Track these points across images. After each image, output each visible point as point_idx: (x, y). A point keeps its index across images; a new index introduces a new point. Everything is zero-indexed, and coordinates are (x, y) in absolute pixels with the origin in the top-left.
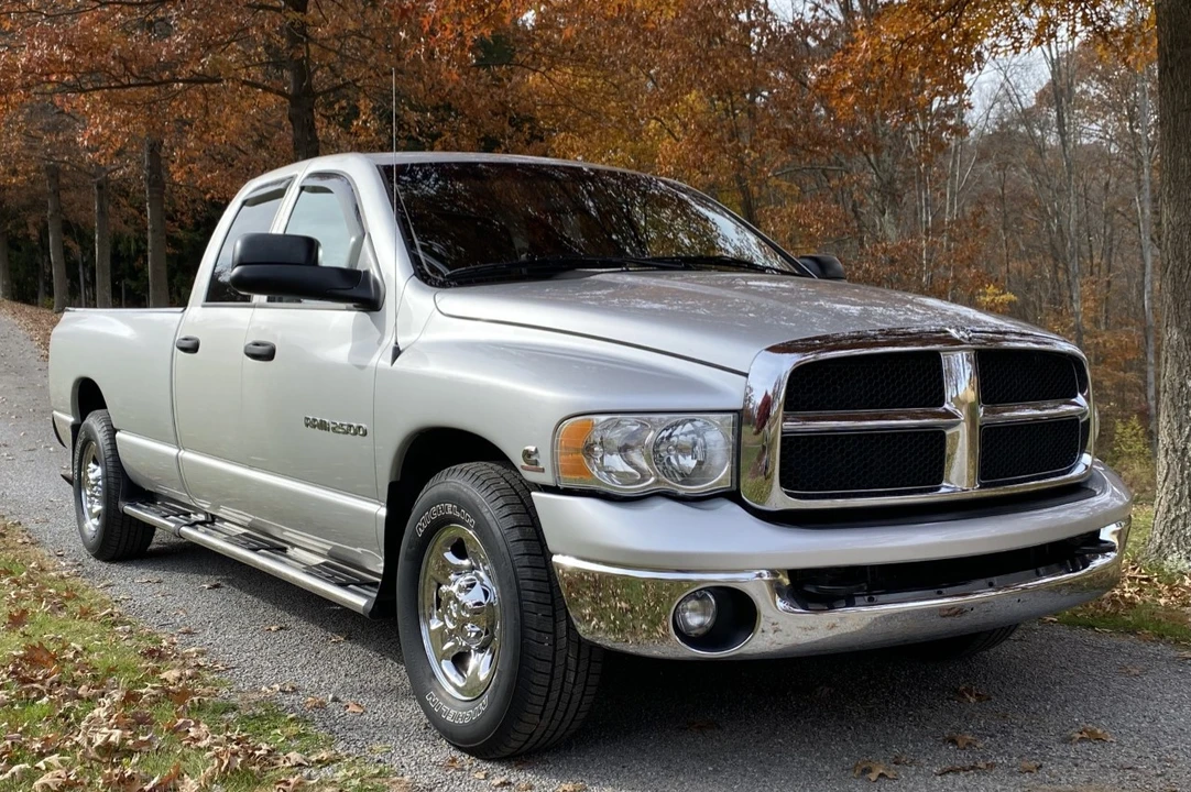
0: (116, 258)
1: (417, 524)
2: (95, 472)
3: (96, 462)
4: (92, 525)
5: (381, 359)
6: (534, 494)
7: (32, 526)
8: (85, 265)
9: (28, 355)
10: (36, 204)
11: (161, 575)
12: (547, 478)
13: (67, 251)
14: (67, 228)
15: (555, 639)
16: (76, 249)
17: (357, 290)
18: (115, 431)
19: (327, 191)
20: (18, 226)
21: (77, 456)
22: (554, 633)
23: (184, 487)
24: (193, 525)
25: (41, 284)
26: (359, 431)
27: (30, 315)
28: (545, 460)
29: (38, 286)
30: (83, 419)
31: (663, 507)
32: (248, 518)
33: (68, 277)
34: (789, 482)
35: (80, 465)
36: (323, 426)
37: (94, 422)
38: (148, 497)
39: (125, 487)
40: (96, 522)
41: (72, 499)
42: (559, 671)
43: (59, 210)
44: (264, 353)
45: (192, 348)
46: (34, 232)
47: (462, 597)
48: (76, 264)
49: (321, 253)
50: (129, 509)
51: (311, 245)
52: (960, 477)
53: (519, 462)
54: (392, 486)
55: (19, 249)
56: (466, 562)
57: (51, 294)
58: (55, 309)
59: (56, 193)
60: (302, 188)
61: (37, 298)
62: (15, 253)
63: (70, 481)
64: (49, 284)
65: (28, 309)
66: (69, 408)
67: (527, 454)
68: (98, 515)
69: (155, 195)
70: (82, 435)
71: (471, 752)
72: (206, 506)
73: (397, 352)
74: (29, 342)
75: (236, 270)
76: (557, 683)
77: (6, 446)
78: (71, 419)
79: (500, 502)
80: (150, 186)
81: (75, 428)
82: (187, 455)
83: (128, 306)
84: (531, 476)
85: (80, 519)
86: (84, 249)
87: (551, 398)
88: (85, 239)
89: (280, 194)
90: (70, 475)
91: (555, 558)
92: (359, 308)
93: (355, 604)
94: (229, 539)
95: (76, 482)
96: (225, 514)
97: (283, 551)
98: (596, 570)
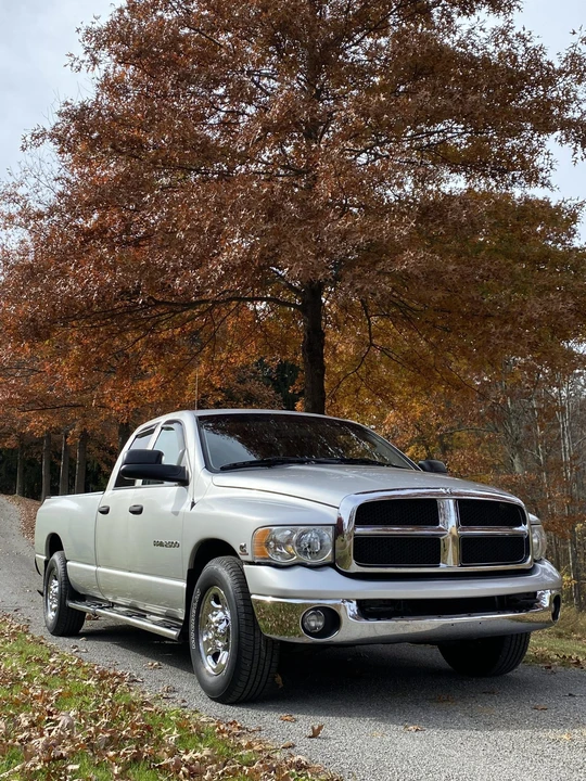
2: (55, 586)
3: (56, 579)
4: (51, 615)
5: (186, 508)
6: (245, 566)
12: (249, 558)
17: (179, 476)
18: (67, 561)
19: (172, 429)
21: (46, 578)
23: (99, 589)
24: (102, 608)
26: (176, 545)
28: (248, 550)
30: (51, 556)
31: (299, 571)
32: (129, 601)
34: (359, 559)
35: (47, 583)
36: (161, 544)
37: (56, 556)
38: (82, 598)
39: (70, 592)
40: (53, 614)
41: (42, 603)
44: (137, 511)
45: (105, 511)
49: (163, 458)
50: (71, 604)
51: (159, 455)
52: (449, 562)
53: (238, 551)
54: (189, 571)
56: (220, 606)
60: (162, 428)
63: (42, 594)
66: (44, 553)
67: (242, 547)
68: (55, 610)
70: (50, 565)
71: (216, 700)
72: (110, 599)
73: (193, 504)
75: (124, 467)
78: (45, 558)
81: (46, 562)
82: (101, 569)
83: (78, 493)
84: (243, 558)
85: (46, 613)
87: (255, 520)
89: (152, 432)
90: (42, 590)
91: (253, 597)
92: (180, 485)
93: (172, 635)
94: (119, 613)
95: (44, 593)
96: (120, 600)
97: (145, 616)
98: (269, 599)
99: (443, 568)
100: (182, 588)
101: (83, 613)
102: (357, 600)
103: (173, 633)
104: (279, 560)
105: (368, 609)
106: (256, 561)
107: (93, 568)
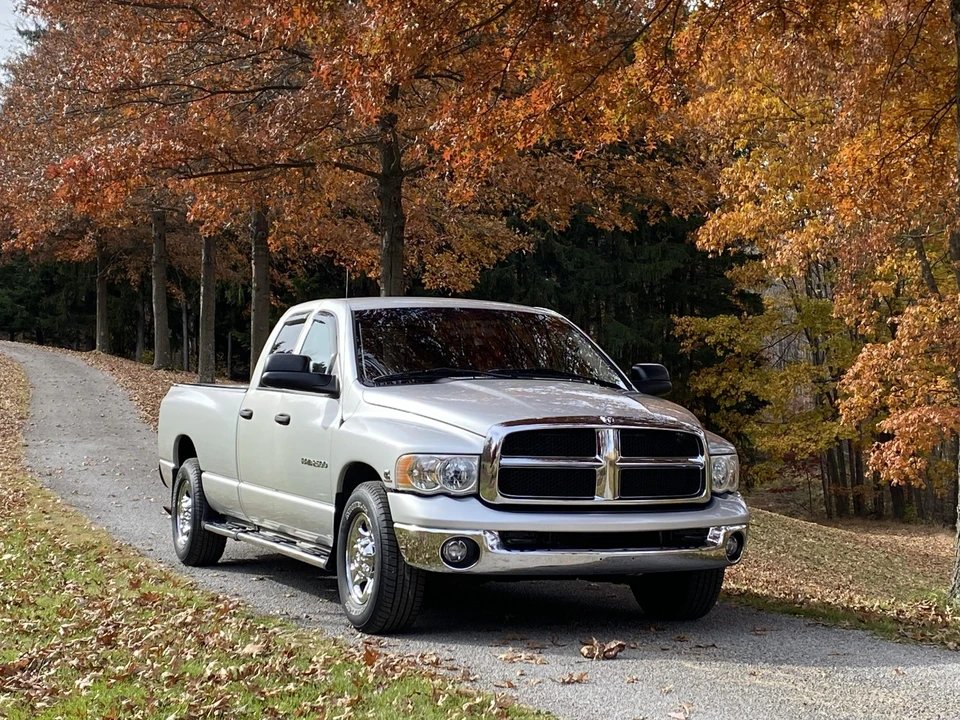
0: (222, 307)
1: (346, 514)
2: (187, 503)
3: (188, 495)
4: (183, 540)
5: (335, 424)
6: (388, 494)
7: (139, 547)
8: (189, 313)
9: (128, 415)
10: (140, 246)
11: (227, 573)
12: (392, 486)
13: (170, 299)
14: (171, 273)
15: (397, 571)
16: (181, 297)
18: (202, 472)
19: (325, 324)
20: (119, 270)
21: (175, 491)
22: (397, 567)
23: (242, 509)
24: (246, 532)
25: (140, 334)
26: (325, 465)
27: (128, 371)
28: (392, 477)
29: (136, 336)
30: (181, 464)
31: (443, 499)
32: (277, 525)
33: (170, 327)
35: (177, 498)
36: (309, 463)
37: (188, 466)
38: (221, 519)
39: (206, 511)
40: (186, 538)
41: (170, 523)
42: (400, 586)
43: (165, 254)
44: (285, 421)
45: (248, 416)
46: (134, 277)
47: (362, 550)
48: (179, 312)
50: (208, 526)
51: (307, 360)
52: (606, 495)
53: (383, 478)
54: (337, 495)
55: (118, 294)
56: (367, 533)
57: (150, 345)
58: (154, 365)
59: (161, 238)
60: (315, 320)
61: (135, 351)
62: (114, 299)
63: (169, 512)
64: (149, 334)
65: (127, 364)
66: (172, 459)
67: (386, 474)
68: (187, 534)
69: (261, 253)
70: (180, 475)
72: (256, 521)
73: (342, 422)
74: (128, 402)
75: (266, 374)
76: (399, 593)
77: (114, 496)
78: (172, 465)
79: (379, 501)
80: (256, 244)
81: (175, 472)
82: (243, 485)
84: (387, 485)
85: (175, 536)
86: (188, 297)
87: (402, 446)
88: (189, 285)
89: (303, 321)
90: (170, 507)
91: (396, 525)
92: (329, 397)
93: (320, 563)
94: (265, 538)
95: (173, 511)
96: (266, 524)
97: (294, 543)
98: (413, 528)
99: (598, 500)
100: (331, 512)
101: (223, 539)
102: (499, 532)
103: (322, 561)
104: (423, 489)
105: (511, 540)
106: (400, 489)
107: (235, 483)
